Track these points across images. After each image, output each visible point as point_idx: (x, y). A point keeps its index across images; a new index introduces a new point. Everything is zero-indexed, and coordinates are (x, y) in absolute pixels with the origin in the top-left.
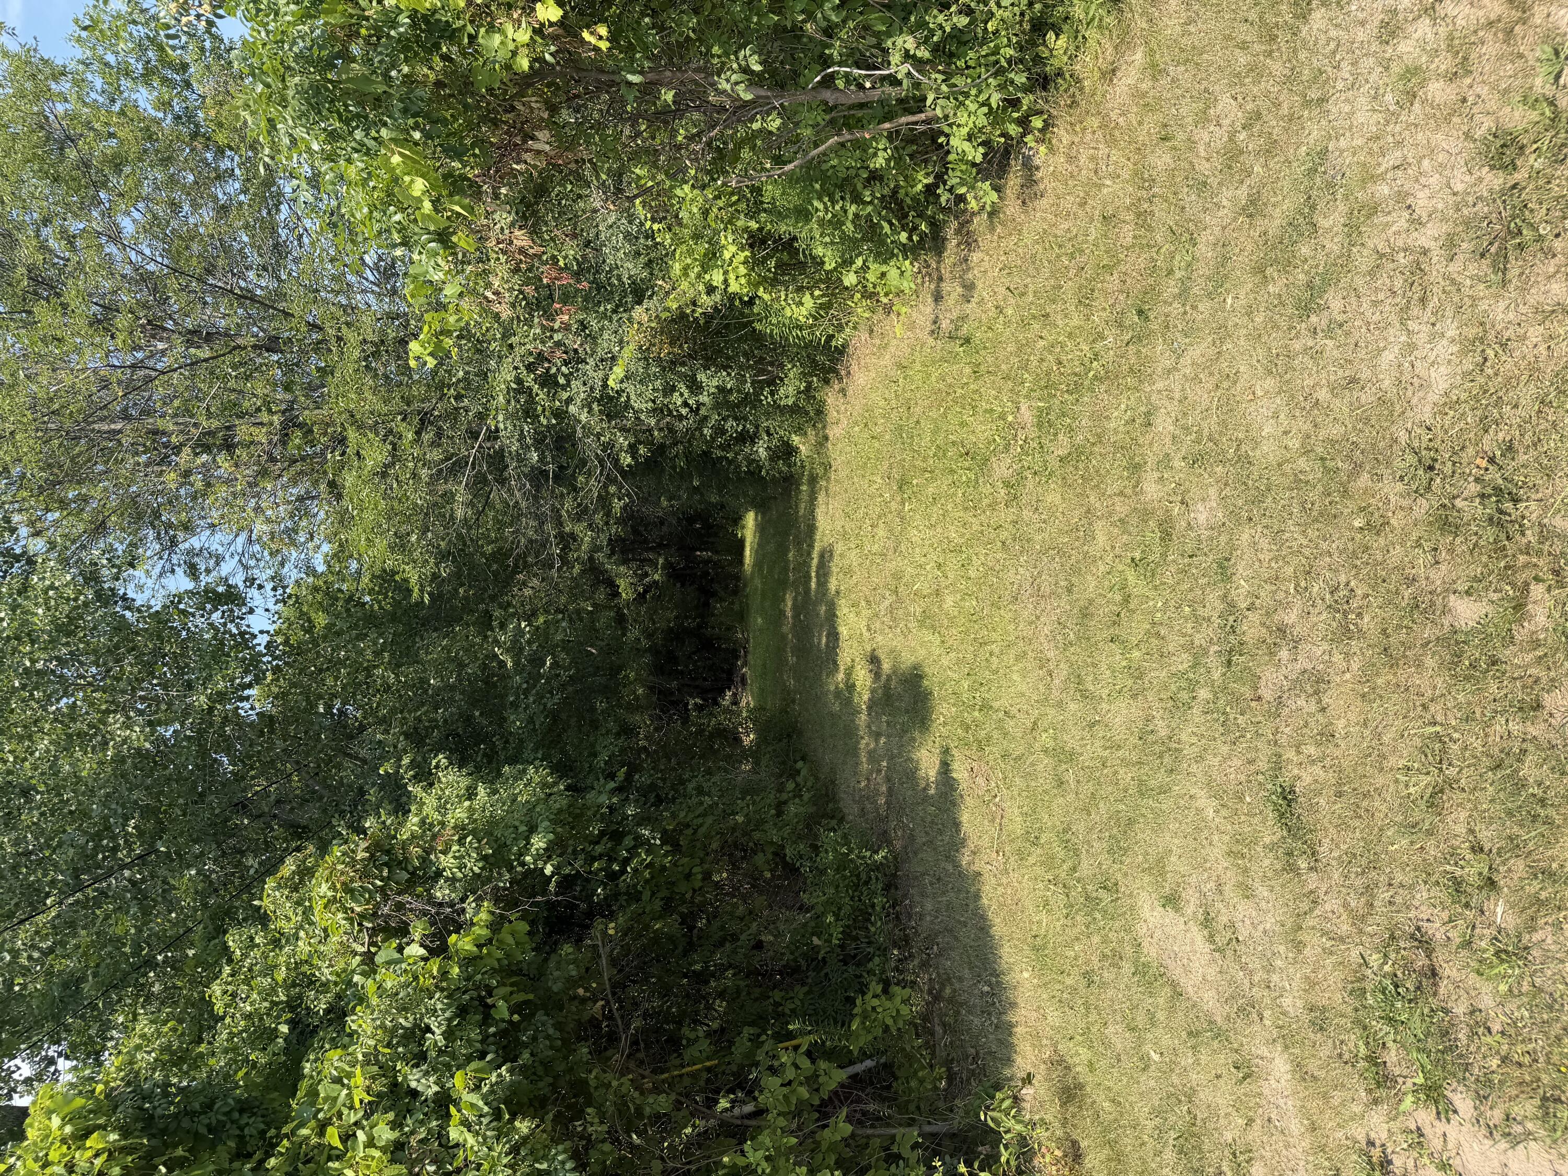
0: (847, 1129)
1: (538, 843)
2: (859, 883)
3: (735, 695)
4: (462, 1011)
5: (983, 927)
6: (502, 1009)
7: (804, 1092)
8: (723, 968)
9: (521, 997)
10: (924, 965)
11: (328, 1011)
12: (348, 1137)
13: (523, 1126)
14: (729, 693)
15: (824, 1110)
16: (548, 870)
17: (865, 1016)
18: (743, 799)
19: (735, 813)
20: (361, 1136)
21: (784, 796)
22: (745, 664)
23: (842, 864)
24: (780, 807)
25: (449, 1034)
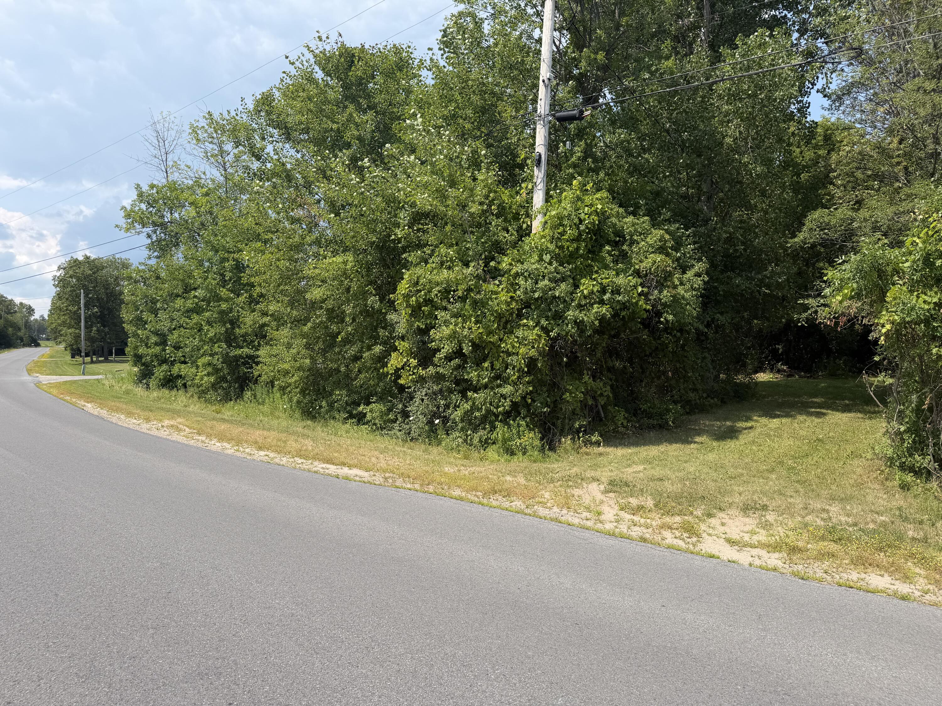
0: (590, 403)
1: (670, 317)
2: (661, 415)
3: (784, 371)
4: (624, 304)
5: (644, 444)
6: (623, 313)
7: (599, 393)
8: (633, 368)
9: (627, 317)
10: (634, 433)
11: (623, 250)
12: (594, 279)
13: (597, 323)
14: (785, 368)
15: (594, 398)
16: (662, 319)
17: (619, 411)
18: (699, 375)
19: (693, 372)
20: (595, 283)
21: (700, 392)
22: (800, 377)
23: (668, 410)
24: (695, 390)
25: (618, 301)
